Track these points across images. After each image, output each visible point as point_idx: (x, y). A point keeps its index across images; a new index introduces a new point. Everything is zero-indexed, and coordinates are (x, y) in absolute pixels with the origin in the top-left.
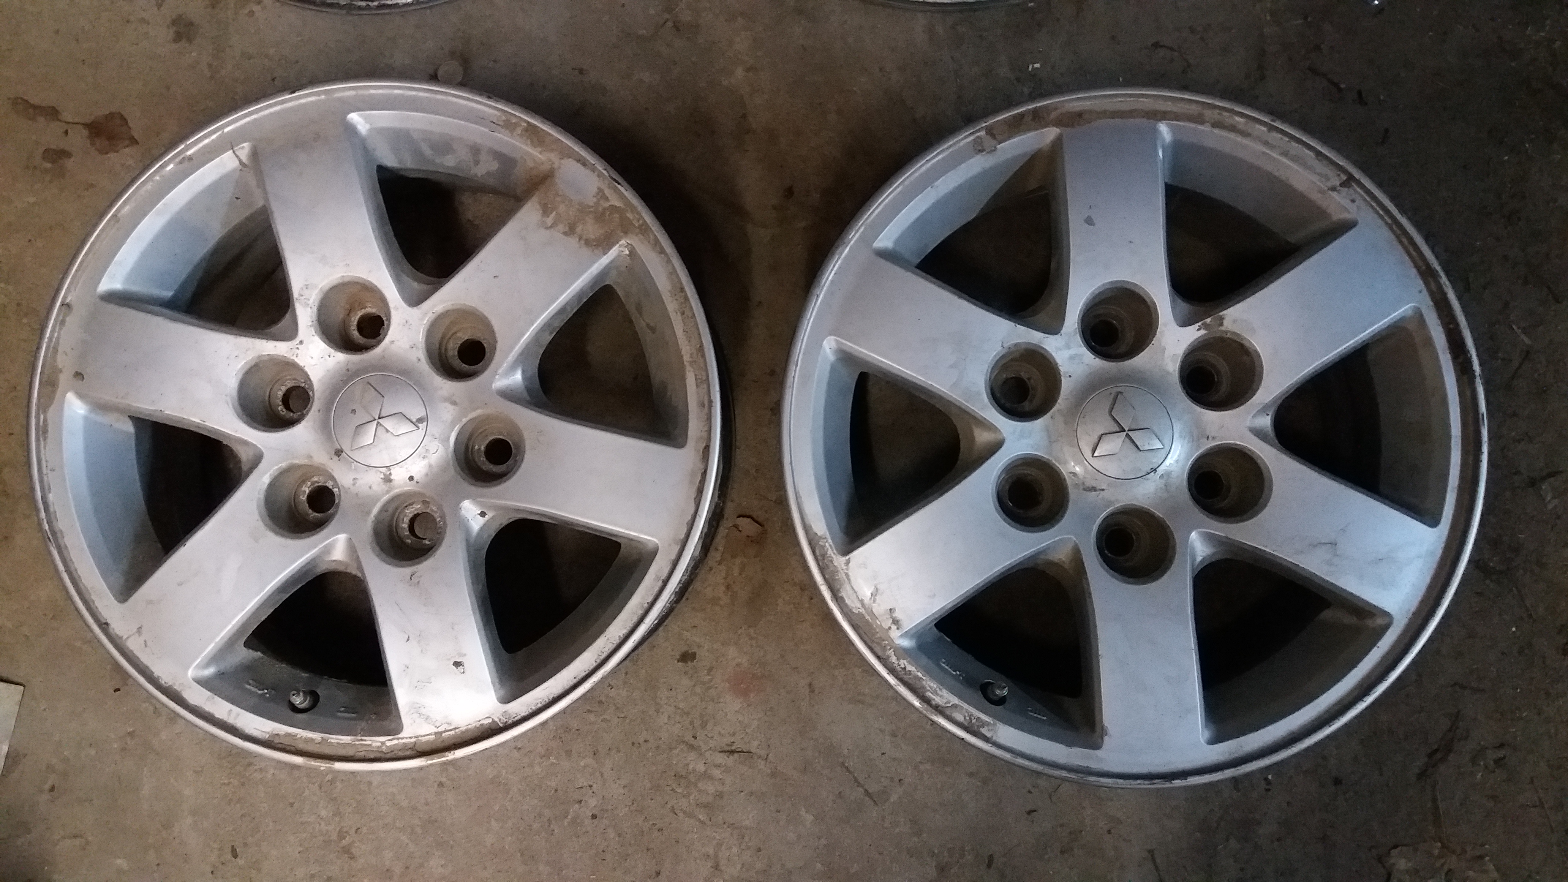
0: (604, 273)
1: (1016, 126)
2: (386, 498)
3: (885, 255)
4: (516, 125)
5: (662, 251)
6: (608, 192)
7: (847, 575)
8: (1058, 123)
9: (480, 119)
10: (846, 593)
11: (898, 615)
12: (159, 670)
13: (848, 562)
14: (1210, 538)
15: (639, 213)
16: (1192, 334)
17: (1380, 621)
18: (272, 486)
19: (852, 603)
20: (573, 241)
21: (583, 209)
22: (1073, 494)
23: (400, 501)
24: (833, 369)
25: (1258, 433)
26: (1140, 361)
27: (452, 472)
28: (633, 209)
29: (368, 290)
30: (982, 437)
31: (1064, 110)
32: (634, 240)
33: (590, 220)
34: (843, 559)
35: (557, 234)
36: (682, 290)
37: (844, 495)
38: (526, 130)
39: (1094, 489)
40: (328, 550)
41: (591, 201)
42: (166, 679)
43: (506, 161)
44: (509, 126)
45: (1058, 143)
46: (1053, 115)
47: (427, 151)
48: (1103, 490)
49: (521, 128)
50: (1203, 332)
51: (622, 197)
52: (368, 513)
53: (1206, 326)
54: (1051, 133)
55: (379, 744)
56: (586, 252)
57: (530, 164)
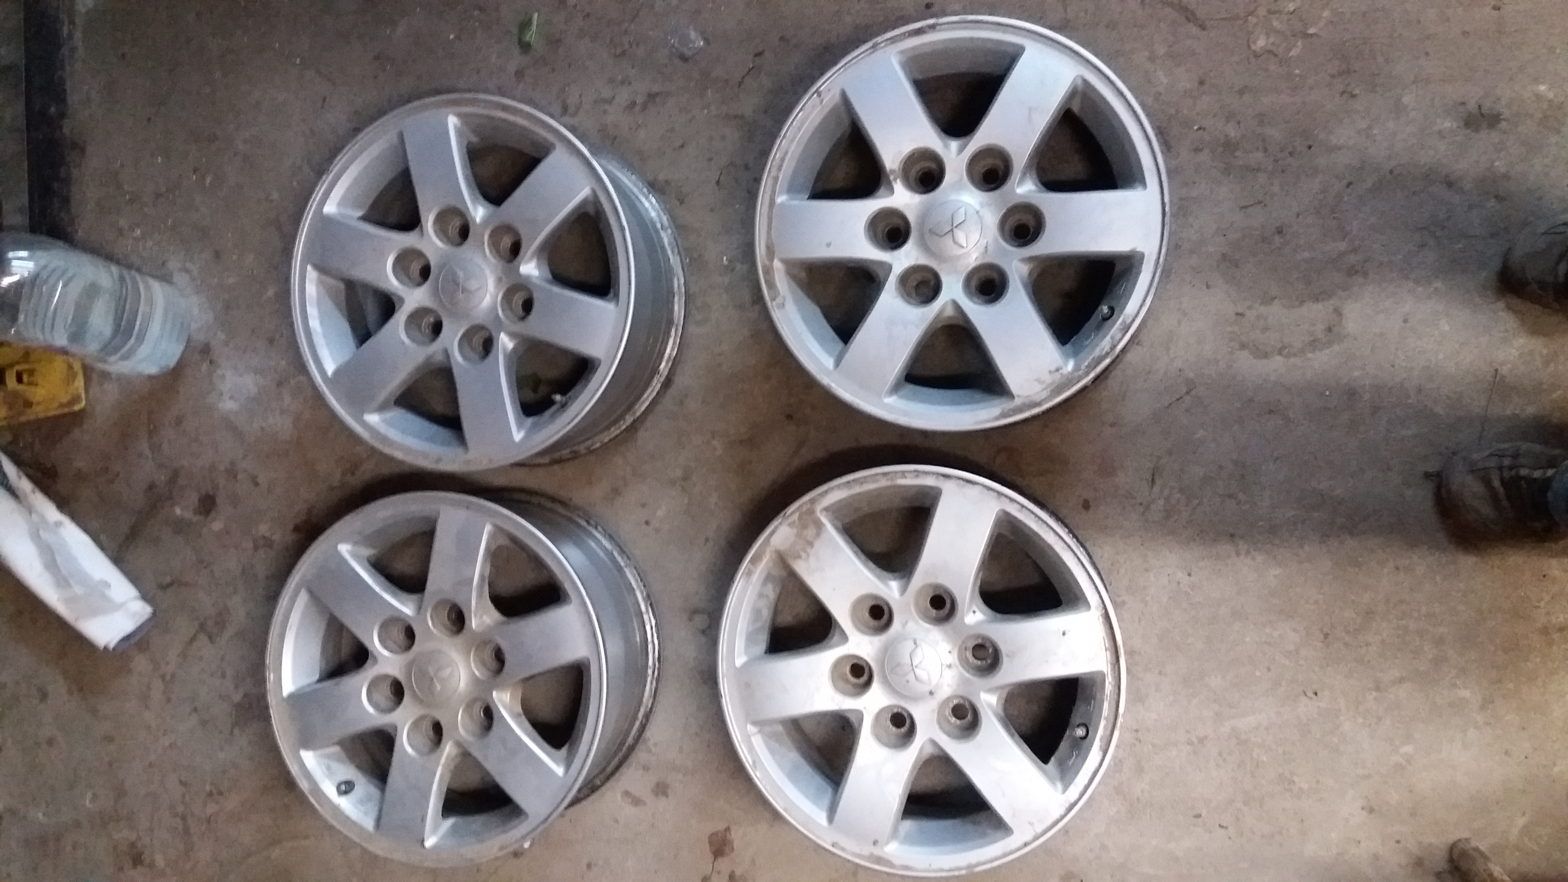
0: (837, 528)
1: (771, 285)
2: (961, 669)
3: (838, 363)
4: (749, 570)
5: (826, 492)
6: (790, 520)
7: (1027, 397)
8: (771, 260)
9: (745, 589)
10: (1038, 399)
11: (1053, 368)
12: (1056, 815)
13: (1018, 396)
14: (1021, 181)
15: (804, 504)
16: (899, 187)
17: (1080, 82)
18: (949, 735)
19: (1044, 394)
20: (817, 544)
21: (799, 536)
22: (989, 260)
23: (963, 661)
24: (901, 397)
25: (961, 150)
26: (912, 218)
27: (948, 626)
28: (801, 506)
29: (837, 665)
30: (950, 312)
31: (765, 256)
32: (819, 508)
33: (805, 533)
34: (1016, 399)
35: (812, 552)
36: (848, 482)
37: (978, 395)
38: (753, 564)
39: (986, 247)
40: (989, 705)
41: (794, 531)
42: (1062, 811)
43: (768, 578)
44: (749, 574)
45: (783, 261)
46: (767, 263)
47: (759, 624)
48: (987, 243)
49: (751, 566)
50: (898, 181)
51: (793, 513)
52: (969, 680)
53: (895, 180)
54: (777, 264)
55: (1110, 686)
56: (824, 536)
57: (771, 564)
